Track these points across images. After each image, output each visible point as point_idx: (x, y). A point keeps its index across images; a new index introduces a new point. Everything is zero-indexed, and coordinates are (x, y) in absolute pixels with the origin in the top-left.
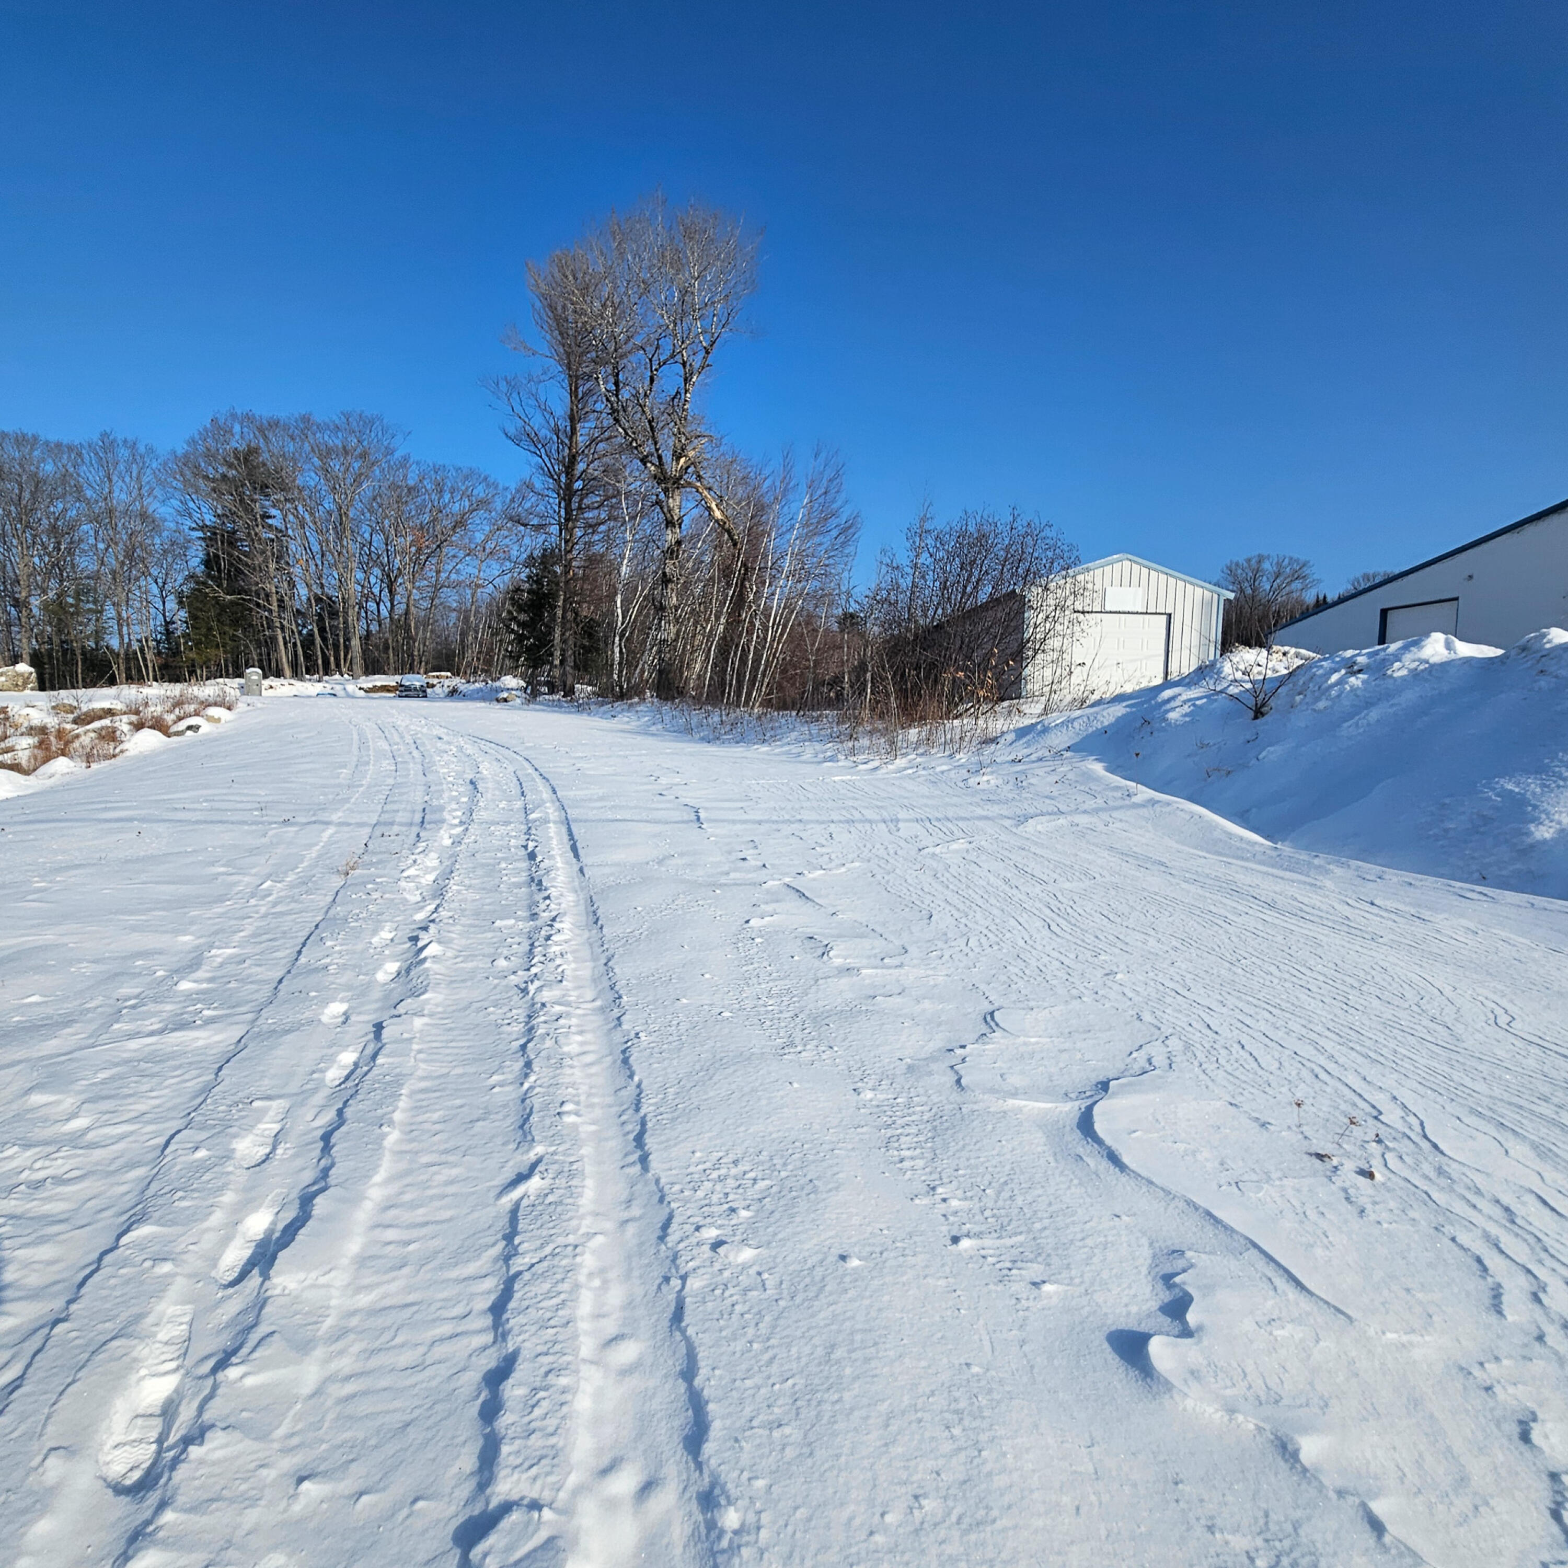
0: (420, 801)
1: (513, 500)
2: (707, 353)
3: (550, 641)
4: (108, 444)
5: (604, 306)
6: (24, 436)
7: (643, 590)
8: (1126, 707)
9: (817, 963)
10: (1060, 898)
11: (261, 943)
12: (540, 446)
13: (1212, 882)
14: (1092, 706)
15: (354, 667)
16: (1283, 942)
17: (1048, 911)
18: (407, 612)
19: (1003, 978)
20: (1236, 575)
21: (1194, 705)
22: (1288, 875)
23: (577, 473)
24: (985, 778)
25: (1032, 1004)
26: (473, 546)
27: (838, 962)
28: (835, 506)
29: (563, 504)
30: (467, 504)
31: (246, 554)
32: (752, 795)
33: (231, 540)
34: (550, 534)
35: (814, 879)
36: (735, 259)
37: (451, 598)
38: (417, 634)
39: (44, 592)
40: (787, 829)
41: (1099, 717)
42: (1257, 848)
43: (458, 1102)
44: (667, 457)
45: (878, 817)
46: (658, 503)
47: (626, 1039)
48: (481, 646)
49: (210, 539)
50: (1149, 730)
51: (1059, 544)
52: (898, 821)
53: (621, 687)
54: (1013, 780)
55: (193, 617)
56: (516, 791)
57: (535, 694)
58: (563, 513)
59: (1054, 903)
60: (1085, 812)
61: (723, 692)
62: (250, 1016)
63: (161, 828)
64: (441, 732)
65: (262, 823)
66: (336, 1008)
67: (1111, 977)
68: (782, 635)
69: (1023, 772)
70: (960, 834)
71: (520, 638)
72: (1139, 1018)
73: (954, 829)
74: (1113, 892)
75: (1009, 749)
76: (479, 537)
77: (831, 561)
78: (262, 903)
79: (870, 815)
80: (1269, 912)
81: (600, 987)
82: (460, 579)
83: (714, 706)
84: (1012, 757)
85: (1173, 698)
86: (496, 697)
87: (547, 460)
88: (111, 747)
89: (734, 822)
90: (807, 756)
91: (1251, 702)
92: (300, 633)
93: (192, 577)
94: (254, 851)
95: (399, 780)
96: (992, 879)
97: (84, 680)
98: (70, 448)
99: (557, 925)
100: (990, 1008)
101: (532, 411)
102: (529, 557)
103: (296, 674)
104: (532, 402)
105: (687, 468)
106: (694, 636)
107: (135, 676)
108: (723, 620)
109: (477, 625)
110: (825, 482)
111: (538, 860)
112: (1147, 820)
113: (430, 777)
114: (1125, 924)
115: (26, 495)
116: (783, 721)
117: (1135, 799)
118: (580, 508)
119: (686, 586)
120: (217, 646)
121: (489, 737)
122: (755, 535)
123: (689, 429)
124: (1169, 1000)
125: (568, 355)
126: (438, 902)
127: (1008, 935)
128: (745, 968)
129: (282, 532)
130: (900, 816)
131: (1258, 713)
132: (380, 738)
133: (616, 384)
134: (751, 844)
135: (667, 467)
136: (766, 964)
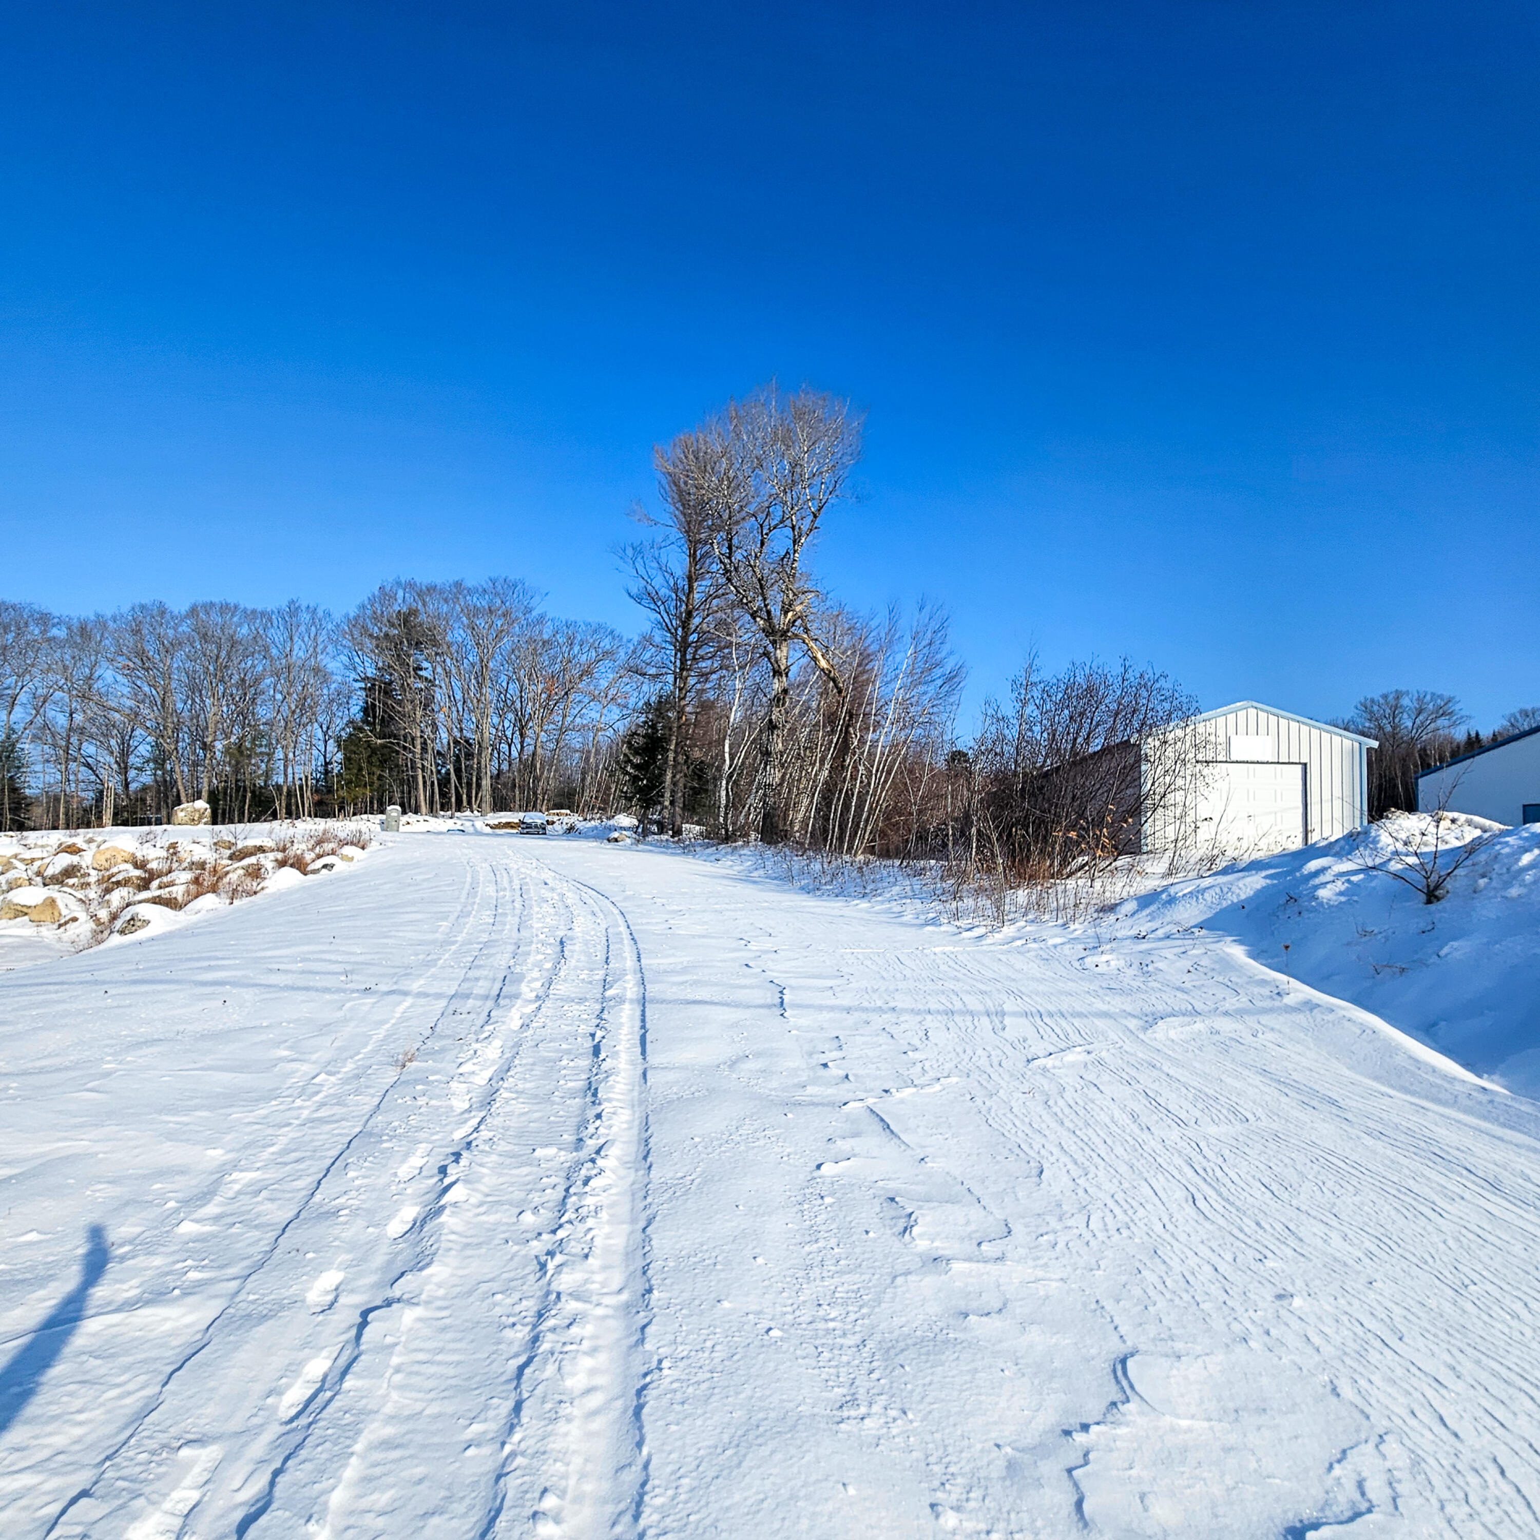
0: (504, 963)
1: (634, 652)
2: (815, 516)
3: (661, 784)
4: (293, 610)
5: (721, 481)
6: (227, 604)
7: (749, 736)
8: (1266, 877)
9: (896, 1245)
10: (1206, 1150)
11: (286, 1164)
12: (659, 603)
13: (1402, 1137)
14: (1225, 871)
15: (484, 805)
16: (1524, 1255)
17: (1190, 1173)
18: (534, 754)
19: (1137, 1291)
20: (1371, 712)
21: (1348, 881)
22: (1508, 1134)
23: (693, 627)
24: (1105, 958)
25: (1179, 1346)
26: (597, 692)
27: (922, 1245)
28: (938, 656)
29: (679, 655)
30: (594, 654)
31: (399, 703)
32: (845, 970)
33: (387, 691)
34: (666, 683)
35: (902, 1101)
36: (842, 433)
37: (575, 740)
38: (542, 773)
39: (227, 737)
40: (878, 1021)
41: (1234, 888)
42: (1458, 1087)
43: (419, 1471)
44: (776, 610)
45: (981, 1008)
46: (766, 654)
47: (644, 1369)
48: (599, 784)
49: (370, 689)
50: (1296, 909)
51: (1176, 695)
52: (1003, 1014)
53: (727, 831)
54: (1136, 965)
55: (347, 759)
56: (601, 956)
57: (646, 833)
58: (678, 663)
59: (1197, 1158)
60: (1226, 1013)
61: (825, 840)
62: (234, 1285)
63: (248, 995)
64: (547, 875)
65: (344, 991)
66: (331, 1278)
67: (1285, 1303)
68: (885, 782)
69: (1148, 952)
70: (1075, 1037)
71: (635, 779)
72: (1335, 1391)
73: (1070, 1030)
74: (1272, 1145)
75: (1130, 921)
76: (604, 684)
77: (935, 709)
78: (308, 1103)
79: (973, 1003)
80: (1493, 1198)
81: (632, 1268)
82: (585, 722)
83: (818, 851)
84: (1134, 932)
85: (1323, 870)
86: (606, 836)
87: (665, 615)
88: (255, 884)
89: (820, 1008)
90: (908, 918)
91: (1422, 883)
92: (439, 772)
93: (351, 722)
94: (324, 1028)
95: (494, 936)
96: (1117, 1113)
97: (250, 814)
98: (263, 614)
99: (600, 1162)
100: (1123, 1349)
101: (654, 572)
102: (645, 704)
103: (432, 811)
104: (655, 565)
105: (795, 621)
106: (799, 780)
107: (292, 813)
108: (827, 766)
109: (597, 766)
110: (929, 635)
111: (602, 1056)
112: (1305, 1030)
113: (524, 933)
114: (1294, 1202)
115: (223, 654)
116: (885, 873)
117: (1287, 1000)
118: (694, 659)
119: (792, 730)
120: (365, 786)
121: (591, 883)
122: (860, 683)
123: (796, 585)
124: (1374, 1357)
125: (689, 523)
126: (483, 1114)
127: (1141, 1212)
128: (807, 1248)
129: (431, 682)
130: (1006, 1007)
131: (1432, 896)
132: (489, 882)
133: (730, 548)
134: (836, 1044)
135: (775, 621)
136: (833, 1242)
